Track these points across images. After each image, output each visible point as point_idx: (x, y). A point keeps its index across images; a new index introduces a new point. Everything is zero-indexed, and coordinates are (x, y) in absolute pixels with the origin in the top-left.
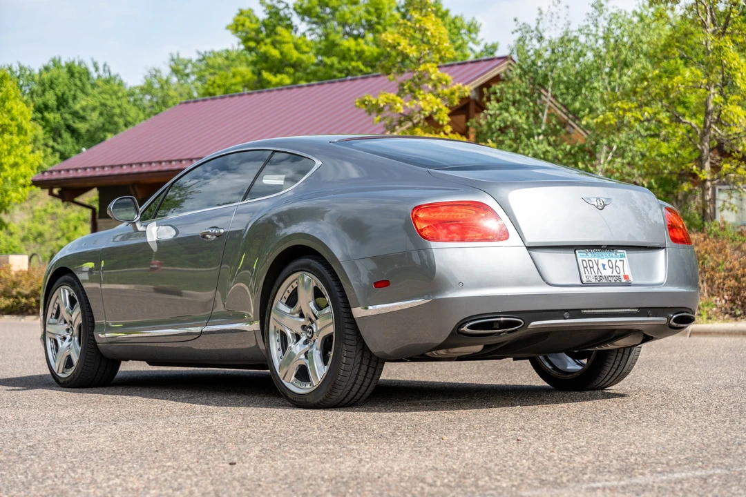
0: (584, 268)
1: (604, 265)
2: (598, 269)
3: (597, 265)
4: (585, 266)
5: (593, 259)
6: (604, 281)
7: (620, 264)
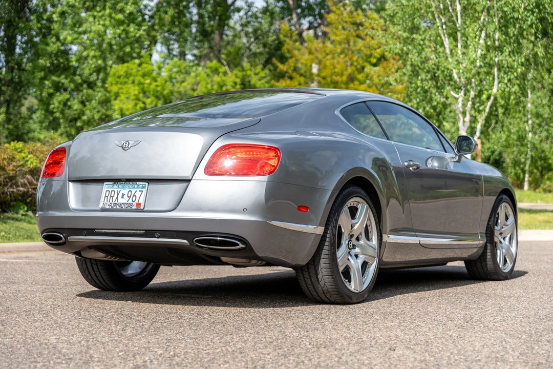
0: (105, 196)
1: (123, 195)
2: (117, 198)
3: (118, 195)
4: (107, 195)
5: (116, 190)
6: (117, 207)
7: (138, 194)
